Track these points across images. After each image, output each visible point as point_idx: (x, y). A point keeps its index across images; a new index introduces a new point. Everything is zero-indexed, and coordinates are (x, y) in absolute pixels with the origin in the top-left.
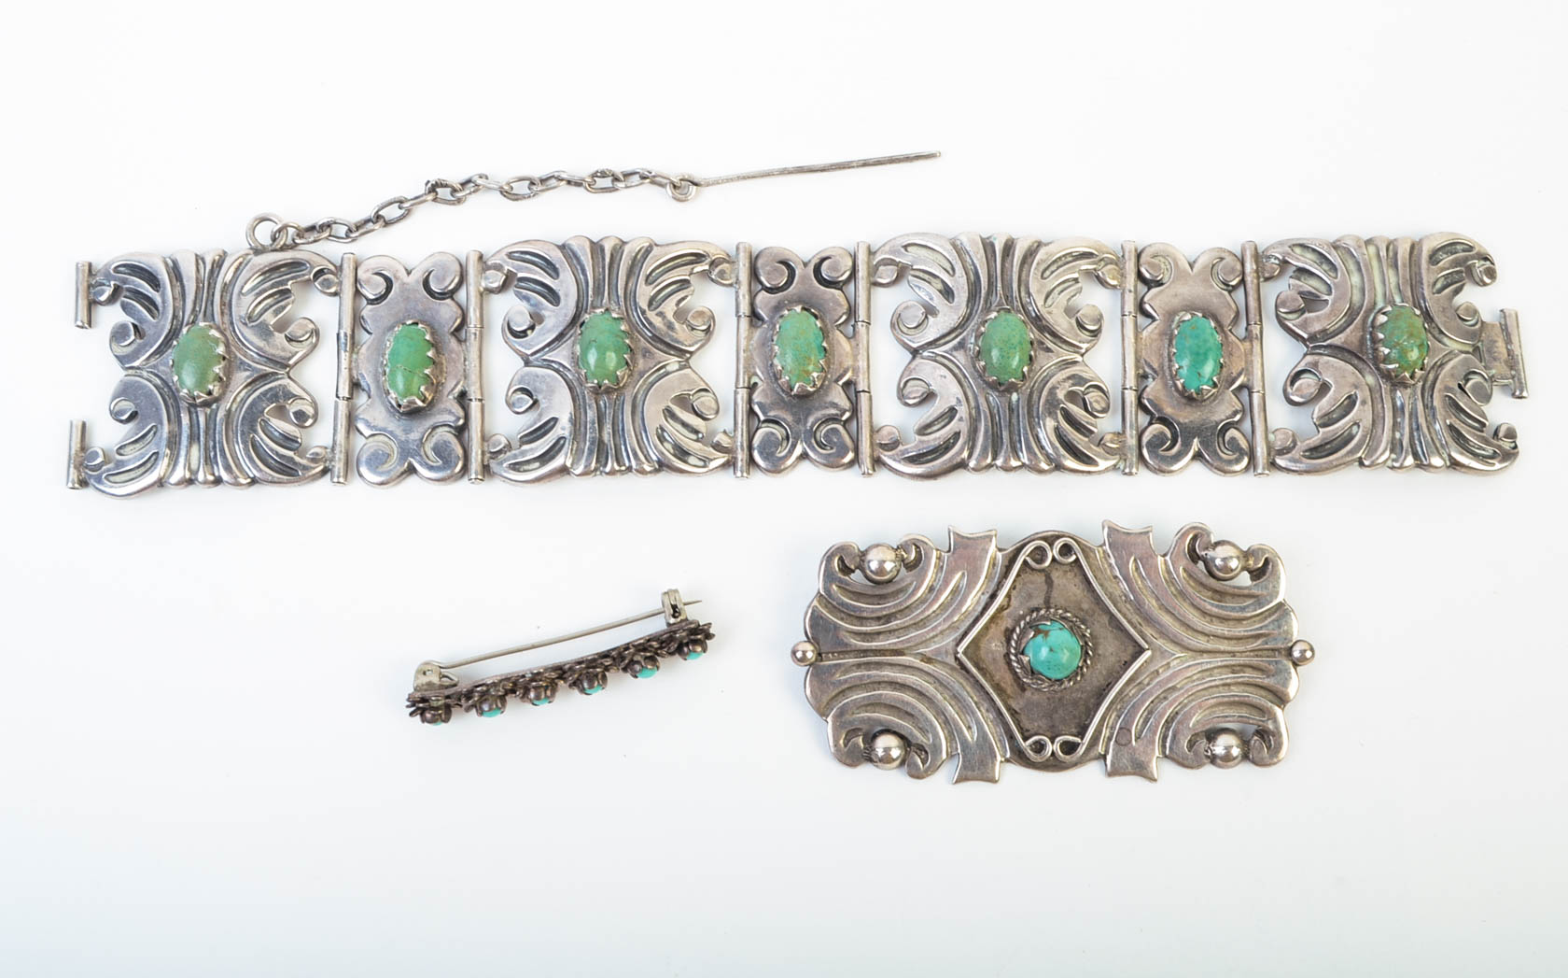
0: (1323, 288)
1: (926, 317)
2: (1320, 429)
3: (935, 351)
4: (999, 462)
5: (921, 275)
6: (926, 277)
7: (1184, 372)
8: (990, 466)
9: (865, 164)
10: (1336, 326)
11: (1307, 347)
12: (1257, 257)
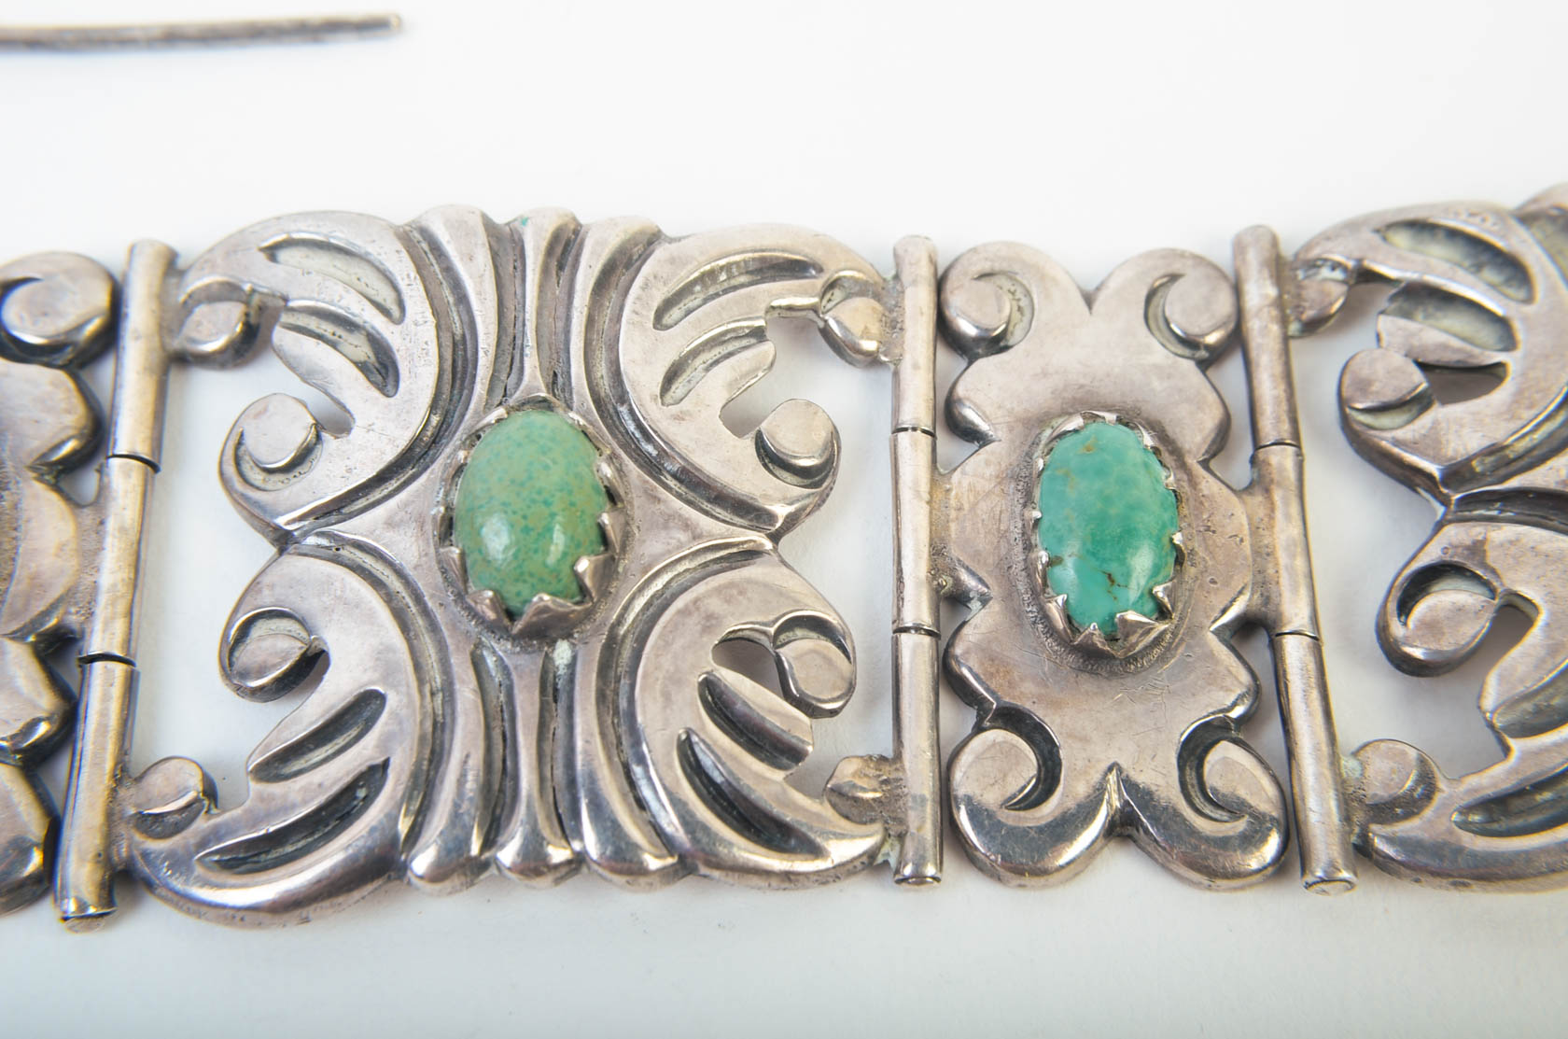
0: (1486, 334)
1: (318, 437)
2: (1512, 742)
3: (336, 528)
4: (508, 854)
5: (313, 323)
6: (327, 328)
7: (1067, 573)
8: (478, 868)
9: (172, 38)
10: (1537, 436)
11: (1445, 501)
12: (1281, 268)
